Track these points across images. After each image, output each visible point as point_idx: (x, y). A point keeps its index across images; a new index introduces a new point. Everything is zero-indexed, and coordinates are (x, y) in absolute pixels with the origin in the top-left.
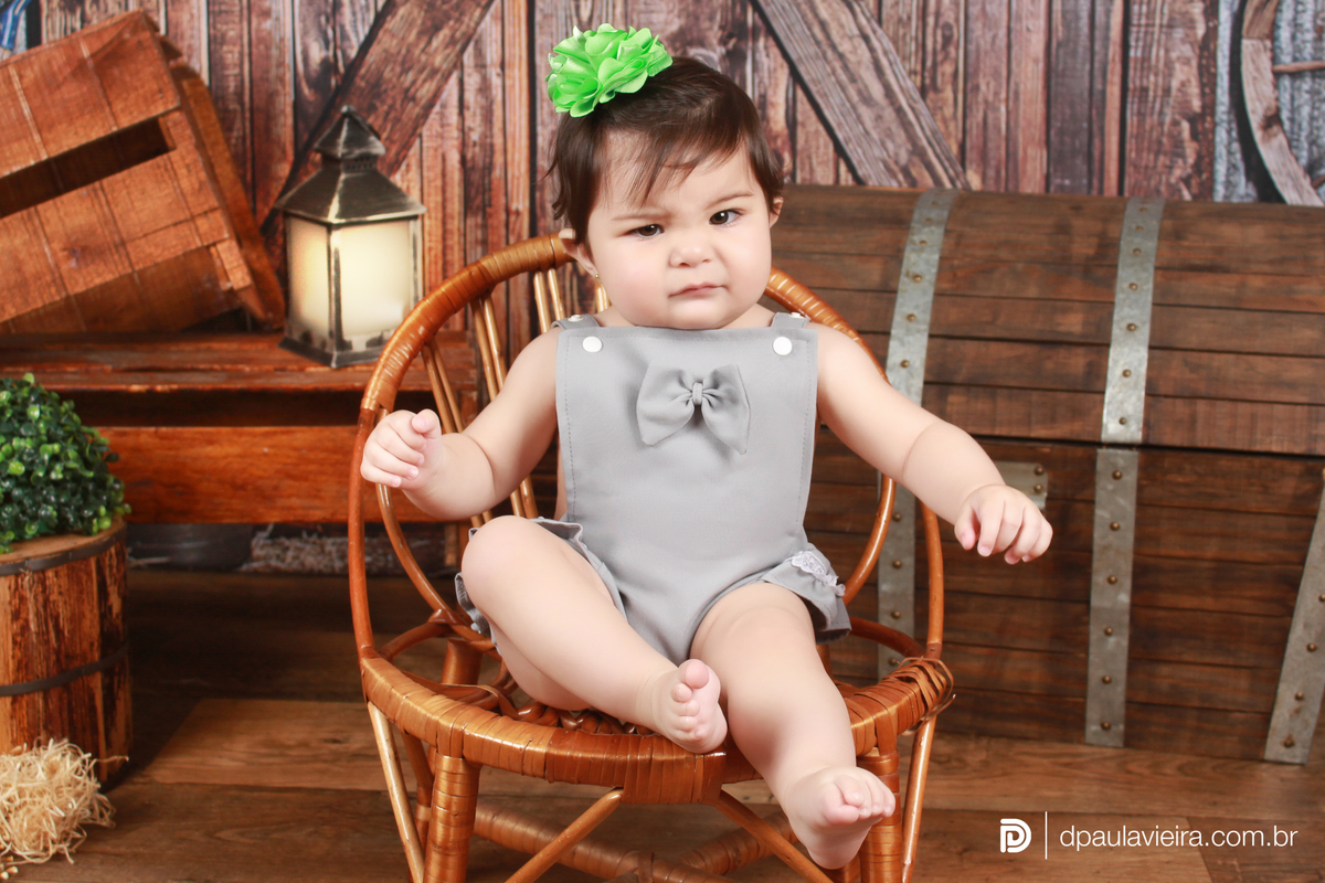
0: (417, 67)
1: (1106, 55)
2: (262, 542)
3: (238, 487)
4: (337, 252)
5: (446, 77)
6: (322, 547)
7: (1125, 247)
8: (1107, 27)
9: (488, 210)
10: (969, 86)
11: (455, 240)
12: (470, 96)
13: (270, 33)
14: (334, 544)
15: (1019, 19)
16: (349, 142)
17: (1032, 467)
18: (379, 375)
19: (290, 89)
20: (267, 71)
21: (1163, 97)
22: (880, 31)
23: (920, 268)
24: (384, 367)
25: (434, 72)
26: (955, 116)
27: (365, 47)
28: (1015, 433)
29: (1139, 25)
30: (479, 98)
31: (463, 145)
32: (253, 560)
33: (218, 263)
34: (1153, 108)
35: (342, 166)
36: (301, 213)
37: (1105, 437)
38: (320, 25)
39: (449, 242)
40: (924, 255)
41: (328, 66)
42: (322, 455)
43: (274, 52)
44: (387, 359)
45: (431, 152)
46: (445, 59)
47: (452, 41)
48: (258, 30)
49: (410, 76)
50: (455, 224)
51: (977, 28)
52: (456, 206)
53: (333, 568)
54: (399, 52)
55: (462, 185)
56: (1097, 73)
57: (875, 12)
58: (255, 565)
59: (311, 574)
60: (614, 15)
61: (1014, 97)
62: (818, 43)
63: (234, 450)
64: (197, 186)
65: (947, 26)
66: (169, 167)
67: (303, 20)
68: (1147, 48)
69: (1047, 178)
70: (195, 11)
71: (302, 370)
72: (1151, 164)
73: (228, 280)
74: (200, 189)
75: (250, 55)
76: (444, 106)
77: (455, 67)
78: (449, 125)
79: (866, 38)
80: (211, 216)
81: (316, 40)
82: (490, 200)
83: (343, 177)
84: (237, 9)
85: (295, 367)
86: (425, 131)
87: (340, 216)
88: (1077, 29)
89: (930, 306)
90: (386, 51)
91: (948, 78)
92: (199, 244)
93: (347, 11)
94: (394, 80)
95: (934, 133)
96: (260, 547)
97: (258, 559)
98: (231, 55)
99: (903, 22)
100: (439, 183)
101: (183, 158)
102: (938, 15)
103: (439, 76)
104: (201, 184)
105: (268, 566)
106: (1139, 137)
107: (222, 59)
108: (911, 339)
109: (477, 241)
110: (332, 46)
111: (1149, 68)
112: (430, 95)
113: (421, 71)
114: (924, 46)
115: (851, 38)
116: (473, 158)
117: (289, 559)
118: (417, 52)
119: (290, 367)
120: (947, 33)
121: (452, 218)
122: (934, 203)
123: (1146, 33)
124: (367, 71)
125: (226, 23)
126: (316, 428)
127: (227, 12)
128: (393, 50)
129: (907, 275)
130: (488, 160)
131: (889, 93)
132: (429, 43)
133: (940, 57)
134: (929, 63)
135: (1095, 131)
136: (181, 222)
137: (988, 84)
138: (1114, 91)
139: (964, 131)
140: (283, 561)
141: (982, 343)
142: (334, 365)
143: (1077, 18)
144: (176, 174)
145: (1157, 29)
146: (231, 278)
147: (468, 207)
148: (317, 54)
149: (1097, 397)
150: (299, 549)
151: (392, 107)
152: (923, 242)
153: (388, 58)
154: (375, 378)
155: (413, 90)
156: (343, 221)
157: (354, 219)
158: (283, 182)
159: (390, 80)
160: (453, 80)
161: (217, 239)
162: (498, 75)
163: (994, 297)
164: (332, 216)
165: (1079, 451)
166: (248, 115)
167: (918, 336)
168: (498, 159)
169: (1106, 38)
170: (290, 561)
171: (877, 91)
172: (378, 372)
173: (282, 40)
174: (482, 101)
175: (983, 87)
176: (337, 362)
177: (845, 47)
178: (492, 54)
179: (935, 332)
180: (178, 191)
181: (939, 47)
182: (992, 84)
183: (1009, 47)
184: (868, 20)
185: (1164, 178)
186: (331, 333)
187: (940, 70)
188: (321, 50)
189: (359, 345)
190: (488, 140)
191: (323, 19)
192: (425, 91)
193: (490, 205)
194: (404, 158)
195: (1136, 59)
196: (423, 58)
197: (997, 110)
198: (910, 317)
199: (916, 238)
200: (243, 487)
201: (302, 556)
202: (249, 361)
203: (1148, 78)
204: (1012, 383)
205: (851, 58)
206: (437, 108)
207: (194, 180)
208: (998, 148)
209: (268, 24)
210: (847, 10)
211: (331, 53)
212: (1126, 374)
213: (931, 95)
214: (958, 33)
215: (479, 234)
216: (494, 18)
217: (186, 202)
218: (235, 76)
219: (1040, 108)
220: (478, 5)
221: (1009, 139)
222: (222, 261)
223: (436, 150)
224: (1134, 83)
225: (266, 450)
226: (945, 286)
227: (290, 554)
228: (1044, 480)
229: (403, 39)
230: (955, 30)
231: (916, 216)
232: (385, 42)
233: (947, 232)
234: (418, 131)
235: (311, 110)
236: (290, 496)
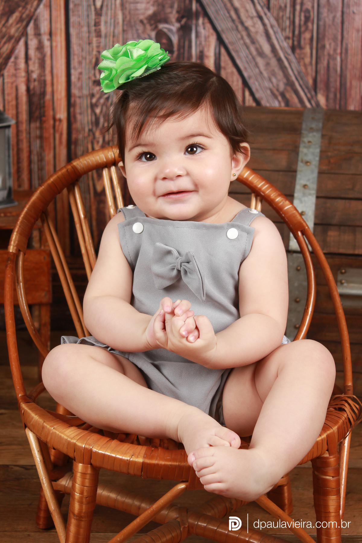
5: (17, 41)
9: (43, 119)
10: (320, 45)
11: (23, 136)
12: (32, 52)
15: (349, 6)
22: (269, 14)
25: (11, 38)
26: (311, 63)
30: (37, 53)
31: (28, 81)
45: (10, 85)
46: (17, 31)
47: (21, 20)
51: (325, 12)
55: (28, 104)
57: (266, 2)
61: (345, 52)
62: (233, 21)
65: (308, 11)
76: (16, 58)
77: (23, 35)
78: (20, 69)
79: (261, 18)
82: (44, 112)
86: (5, 72)
91: (308, 41)
95: (299, 72)
99: (282, 9)
100: (14, 103)
102: (302, 4)
103: (13, 41)
109: (37, 137)
112: (8, 51)
113: (3, 37)
114: (294, 22)
115: (252, 18)
116: (34, 88)
120: (307, 14)
121: (22, 123)
130: (42, 89)
131: (274, 50)
132: (7, 21)
133: (303, 29)
134: (297, 32)
137: (330, 44)
139: (317, 71)
147: (31, 117)
160: (22, 44)
162: (48, 40)
168: (49, 89)
171: (266, 48)
174: (39, 55)
175: (328, 46)
177: (248, 23)
178: (44, 27)
181: (302, 23)
182: (333, 45)
183: (342, 23)
184: (262, 7)
187: (303, 36)
190: (43, 79)
192: (5, 49)
193: (44, 116)
197: (335, 59)
205: (252, 29)
206: (12, 59)
208: (336, 81)
213: (298, 51)
214: (314, 14)
215: (38, 132)
216: (45, 5)
219: (359, 58)
221: (342, 76)
223: (12, 83)
234: (2, 73)
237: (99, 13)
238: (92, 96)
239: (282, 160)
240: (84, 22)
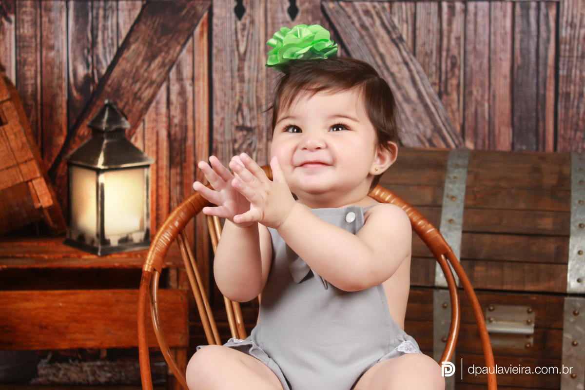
0: (142, 80)
1: (546, 74)
2: (44, 366)
3: (44, 327)
4: (102, 186)
5: (159, 86)
6: (81, 368)
7: (574, 179)
8: (546, 58)
9: (184, 165)
10: (467, 92)
11: (163, 182)
12: (174, 97)
13: (53, 59)
14: (88, 366)
15: (495, 52)
16: (109, 121)
17: (525, 308)
18: (153, 251)
19: (65, 93)
20: (51, 81)
21: (579, 99)
22: (415, 60)
23: (455, 192)
24: (156, 246)
25: (152, 83)
26: (458, 109)
27: (111, 68)
28: (515, 288)
29: (564, 57)
30: (179, 98)
31: (169, 126)
32: (38, 376)
33: (33, 191)
34: (573, 105)
35: (105, 135)
36: (80, 163)
37: (568, 290)
38: (83, 55)
39: (160, 184)
40: (457, 185)
41: (88, 79)
42: (95, 307)
43: (56, 70)
44: (157, 241)
45: (150, 130)
46: (159, 75)
47: (163, 65)
48: (46, 57)
49: (138, 85)
50: (164, 173)
51: (471, 58)
52: (164, 162)
53: (88, 381)
54: (131, 71)
55: (169, 150)
56: (541, 84)
57: (412, 49)
58: (40, 380)
59: (75, 385)
60: (259, 50)
61: (493, 98)
62: (379, 67)
63: (42, 305)
64: (20, 146)
65: (454, 57)
66: (4, 134)
67: (74, 52)
68: (569, 70)
69: (513, 145)
70: (8, 46)
71: (79, 257)
72: (573, 136)
73: (39, 202)
74: (23, 147)
75: (41, 72)
76: (158, 103)
77: (165, 80)
78: (161, 114)
79: (406, 64)
80: (29, 163)
81: (82, 63)
82: (185, 158)
83: (105, 142)
84: (33, 45)
85: (75, 255)
86: (146, 118)
87: (104, 164)
88: (529, 58)
89: (461, 214)
90: (123, 70)
91: (455, 87)
92: (22, 180)
93: (100, 46)
94: (128, 87)
95: (446, 119)
96: (43, 369)
97: (42, 376)
98: (30, 72)
99: (428, 55)
100: (154, 148)
101: (12, 129)
102: (448, 50)
103: (155, 86)
104: (23, 144)
105: (48, 380)
106: (565, 121)
107: (24, 74)
108: (452, 233)
109: (177, 183)
110: (91, 67)
111: (571, 82)
112: (150, 96)
113: (144, 82)
114: (440, 69)
115: (398, 64)
116: (175, 134)
117: (61, 375)
118: (142, 71)
119: (72, 255)
120: (454, 61)
121: (162, 169)
122: (459, 156)
123: (569, 61)
124: (113, 82)
125: (27, 53)
126: (92, 291)
127: (27, 47)
128: (128, 70)
129: (447, 196)
130: (184, 135)
131: (420, 96)
132: (149, 65)
133: (449, 75)
134: (443, 78)
135: (540, 117)
136: (11, 167)
137: (477, 91)
138: (551, 94)
139: (464, 118)
140: (57, 377)
141: (494, 236)
142: (99, 254)
143: (529, 52)
144: (8, 138)
145: (575, 59)
146: (41, 200)
147: (172, 163)
148: (82, 71)
149: (564, 267)
150: (67, 370)
151: (126, 104)
152: (455, 178)
153: (124, 74)
154: (150, 252)
155: (139, 94)
156: (106, 167)
157: (113, 167)
158: (60, 147)
159: (126, 87)
160: (163, 88)
161: (33, 176)
162: (190, 85)
163: (499, 209)
164: (100, 164)
165: (554, 299)
166: (39, 107)
167: (456, 232)
168: (190, 134)
169: (546, 64)
170: (61, 377)
171: (413, 94)
172: (152, 249)
173: (61, 63)
174: (181, 100)
175: (475, 93)
176: (101, 252)
177: (394, 69)
178: (187, 72)
179: (466, 229)
180: (9, 148)
181: (449, 69)
182: (480, 91)
183: (490, 69)
184: (408, 53)
185: (580, 145)
186: (97, 235)
187: (449, 82)
188: (84, 69)
189: (114, 242)
190: (184, 124)
191: (86, 51)
192: (147, 94)
193: (185, 161)
194: (134, 133)
195: (563, 76)
196: (146, 75)
197: (483, 105)
198: (451, 221)
199: (451, 176)
200: (46, 328)
201: (69, 374)
202: (47, 252)
203: (570, 87)
204: (514, 259)
205: (398, 75)
206: (154, 104)
207: (19, 142)
208: (484, 128)
209: (52, 54)
210: (395, 48)
211: (90, 71)
212: (580, 253)
213: (445, 97)
214: (460, 61)
215: (178, 179)
216: (188, 51)
217: (14, 155)
218: (32, 85)
219: (507, 104)
220: (179, 43)
221: (490, 122)
222: (35, 190)
223: (153, 128)
224: (562, 89)
225: (61, 304)
226: (470, 203)
227: (62, 372)
228: (532, 316)
229: (134, 63)
230: (458, 60)
231: (449, 163)
232: (123, 65)
233: (469, 172)
234: (142, 118)
235: (78, 105)
236: (75, 333)
237: (242, 58)
238: (235, 141)
239: (427, 195)
240: (227, 68)
